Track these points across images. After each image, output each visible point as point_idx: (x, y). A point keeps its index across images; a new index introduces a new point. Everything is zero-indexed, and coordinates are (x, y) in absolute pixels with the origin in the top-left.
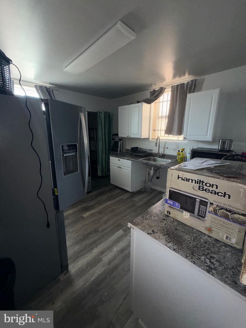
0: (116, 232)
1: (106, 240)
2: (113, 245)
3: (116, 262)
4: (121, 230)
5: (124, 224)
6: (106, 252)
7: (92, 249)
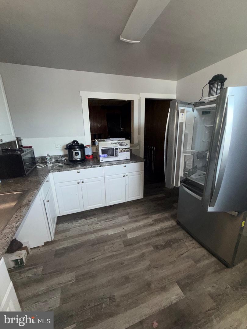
0: (135, 237)
1: (147, 233)
2: (141, 227)
3: (143, 217)
4: (129, 238)
5: (121, 244)
6: (150, 224)
7: (161, 230)
